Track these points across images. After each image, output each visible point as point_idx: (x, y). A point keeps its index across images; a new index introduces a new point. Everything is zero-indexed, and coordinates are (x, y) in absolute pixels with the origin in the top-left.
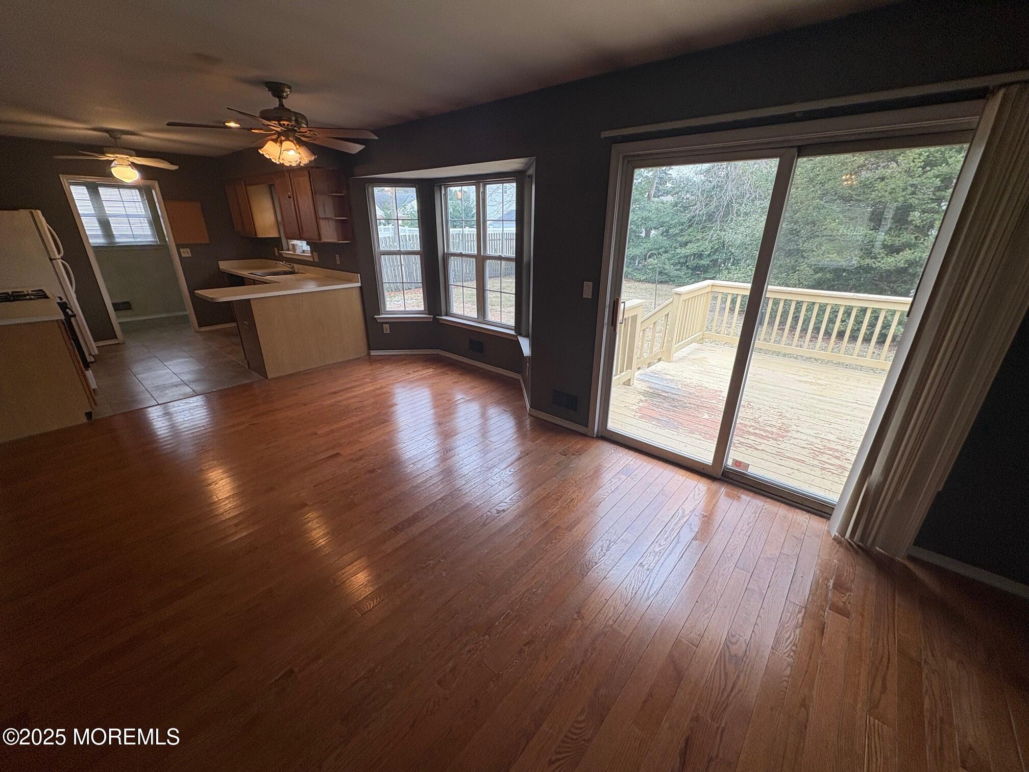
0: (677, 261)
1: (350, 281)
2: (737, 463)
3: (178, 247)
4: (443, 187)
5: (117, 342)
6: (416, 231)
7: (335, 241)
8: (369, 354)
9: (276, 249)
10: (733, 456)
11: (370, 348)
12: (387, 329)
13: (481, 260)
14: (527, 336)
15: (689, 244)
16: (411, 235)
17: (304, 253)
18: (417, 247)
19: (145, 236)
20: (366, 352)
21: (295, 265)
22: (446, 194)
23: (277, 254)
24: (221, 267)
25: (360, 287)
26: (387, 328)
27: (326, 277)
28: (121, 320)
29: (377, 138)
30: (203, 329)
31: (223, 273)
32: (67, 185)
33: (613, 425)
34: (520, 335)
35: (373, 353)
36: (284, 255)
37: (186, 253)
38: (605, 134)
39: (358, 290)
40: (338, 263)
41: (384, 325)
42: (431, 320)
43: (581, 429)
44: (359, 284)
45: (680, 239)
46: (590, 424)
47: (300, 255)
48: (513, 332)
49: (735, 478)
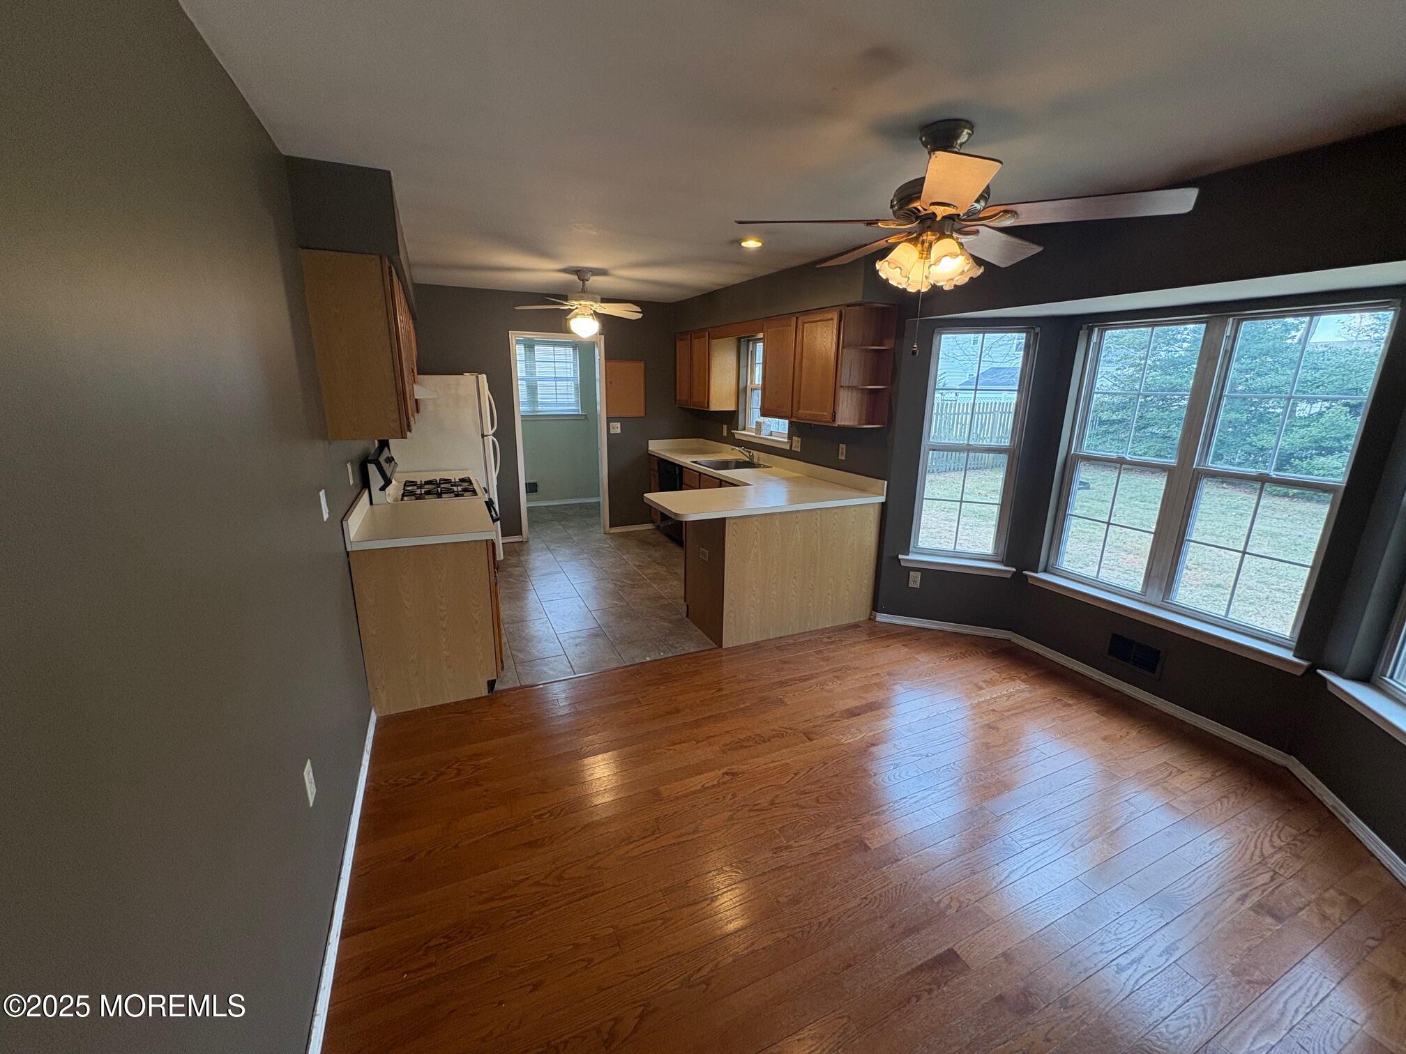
1: (865, 492)
3: (610, 419)
5: (521, 540)
7: (854, 423)
8: (872, 619)
9: (725, 427)
11: (875, 608)
12: (915, 580)
17: (771, 435)
19: (569, 404)
20: (868, 612)
21: (755, 453)
23: (725, 434)
24: (650, 449)
25: (883, 503)
27: (809, 476)
28: (529, 506)
30: (615, 530)
31: (651, 456)
32: (514, 343)
35: (881, 618)
36: (737, 437)
37: (617, 428)
39: (877, 510)
40: (842, 457)
41: (911, 572)
42: (1007, 576)
44: (882, 499)
47: (767, 439)
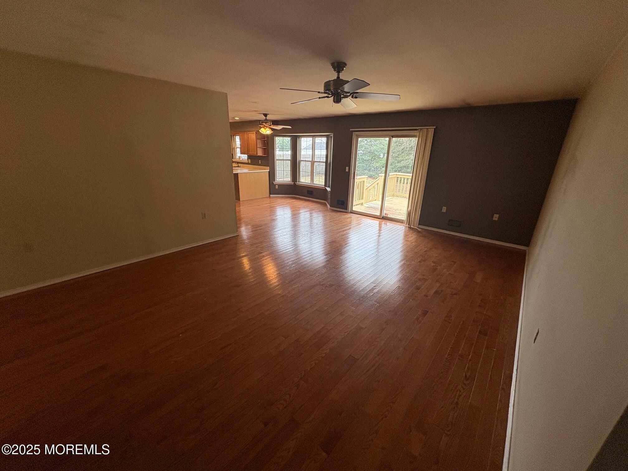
0: (396, 169)
1: (265, 169)
2: (386, 214)
4: (300, 138)
6: (290, 152)
7: (261, 155)
8: (270, 196)
10: (385, 212)
11: (270, 194)
13: (313, 163)
14: (329, 187)
15: (402, 161)
16: (288, 154)
17: (243, 159)
18: (289, 158)
22: (301, 140)
25: (269, 172)
26: (277, 186)
29: (291, 128)
33: (355, 209)
34: (326, 187)
35: (271, 196)
38: (351, 130)
39: (268, 173)
40: (260, 163)
42: (293, 184)
43: (345, 211)
44: (269, 171)
45: (397, 159)
46: (348, 209)
48: (324, 187)
49: (385, 218)
